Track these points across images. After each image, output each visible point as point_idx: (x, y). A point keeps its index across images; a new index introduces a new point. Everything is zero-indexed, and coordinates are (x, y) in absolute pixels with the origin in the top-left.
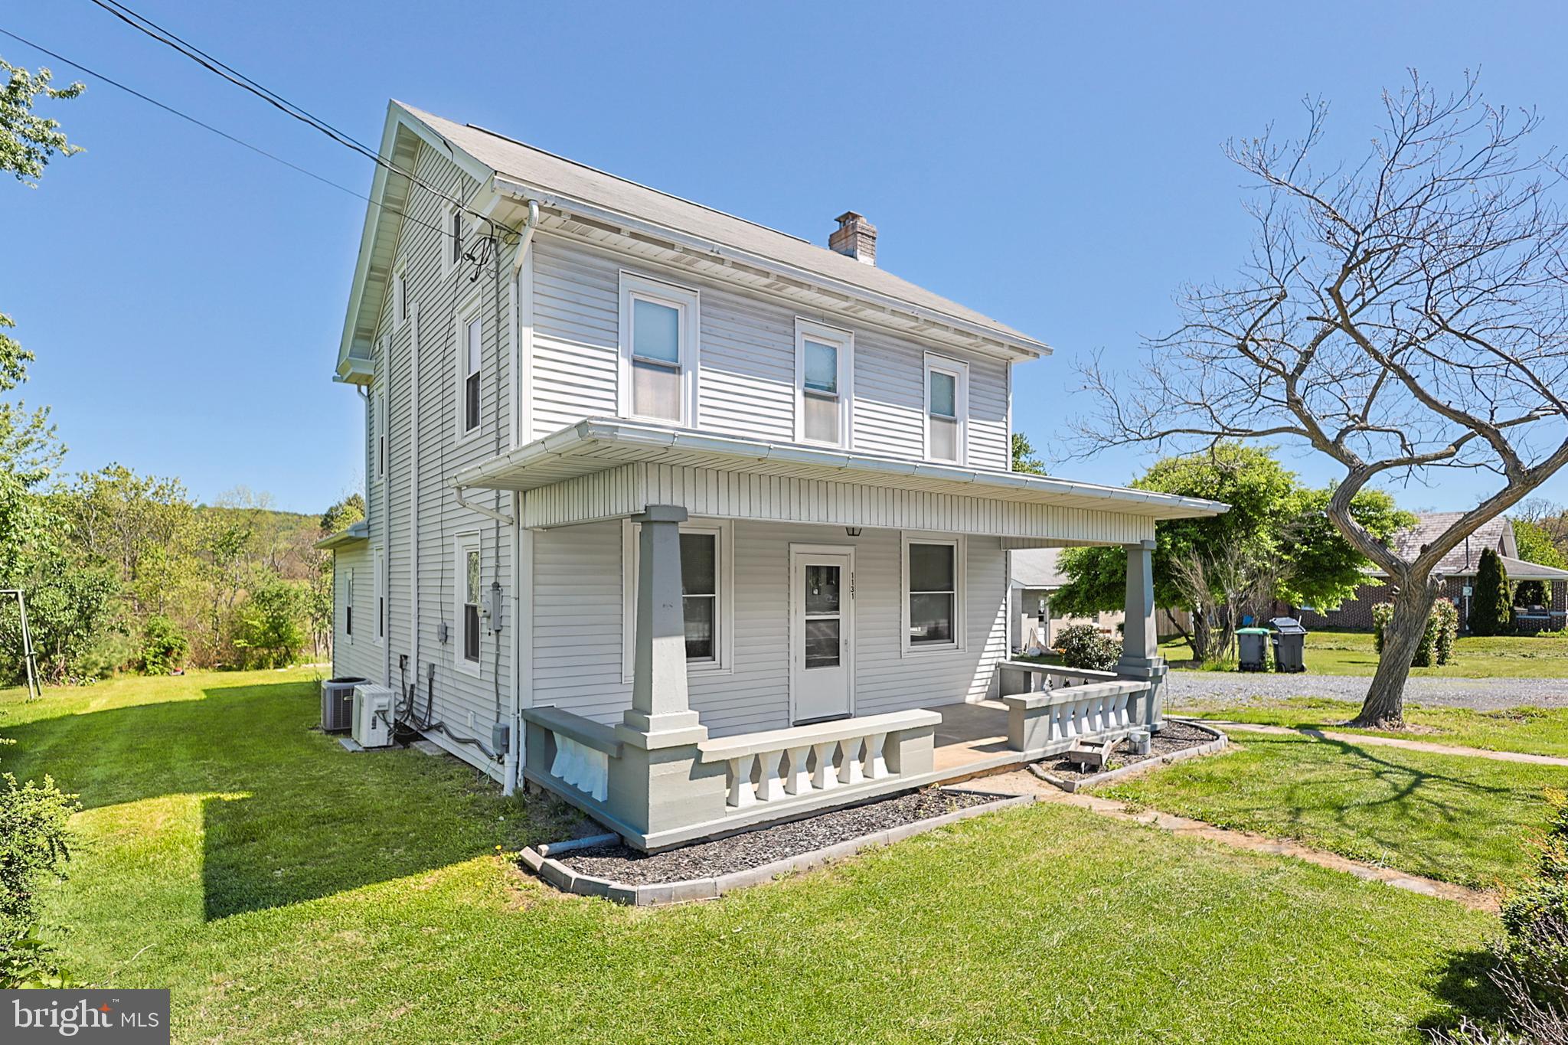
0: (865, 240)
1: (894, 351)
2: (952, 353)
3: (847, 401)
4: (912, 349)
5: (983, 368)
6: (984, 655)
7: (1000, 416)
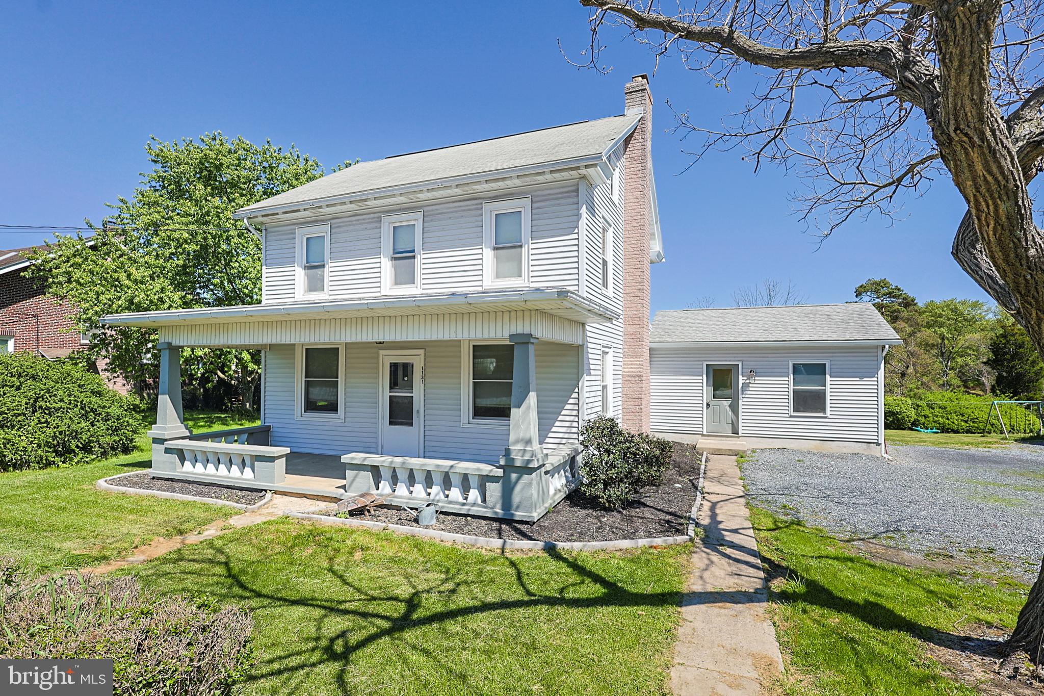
0: (634, 96)
1: (456, 211)
2: (511, 194)
3: (419, 256)
4: (473, 205)
5: (549, 195)
6: (551, 435)
7: (572, 229)
